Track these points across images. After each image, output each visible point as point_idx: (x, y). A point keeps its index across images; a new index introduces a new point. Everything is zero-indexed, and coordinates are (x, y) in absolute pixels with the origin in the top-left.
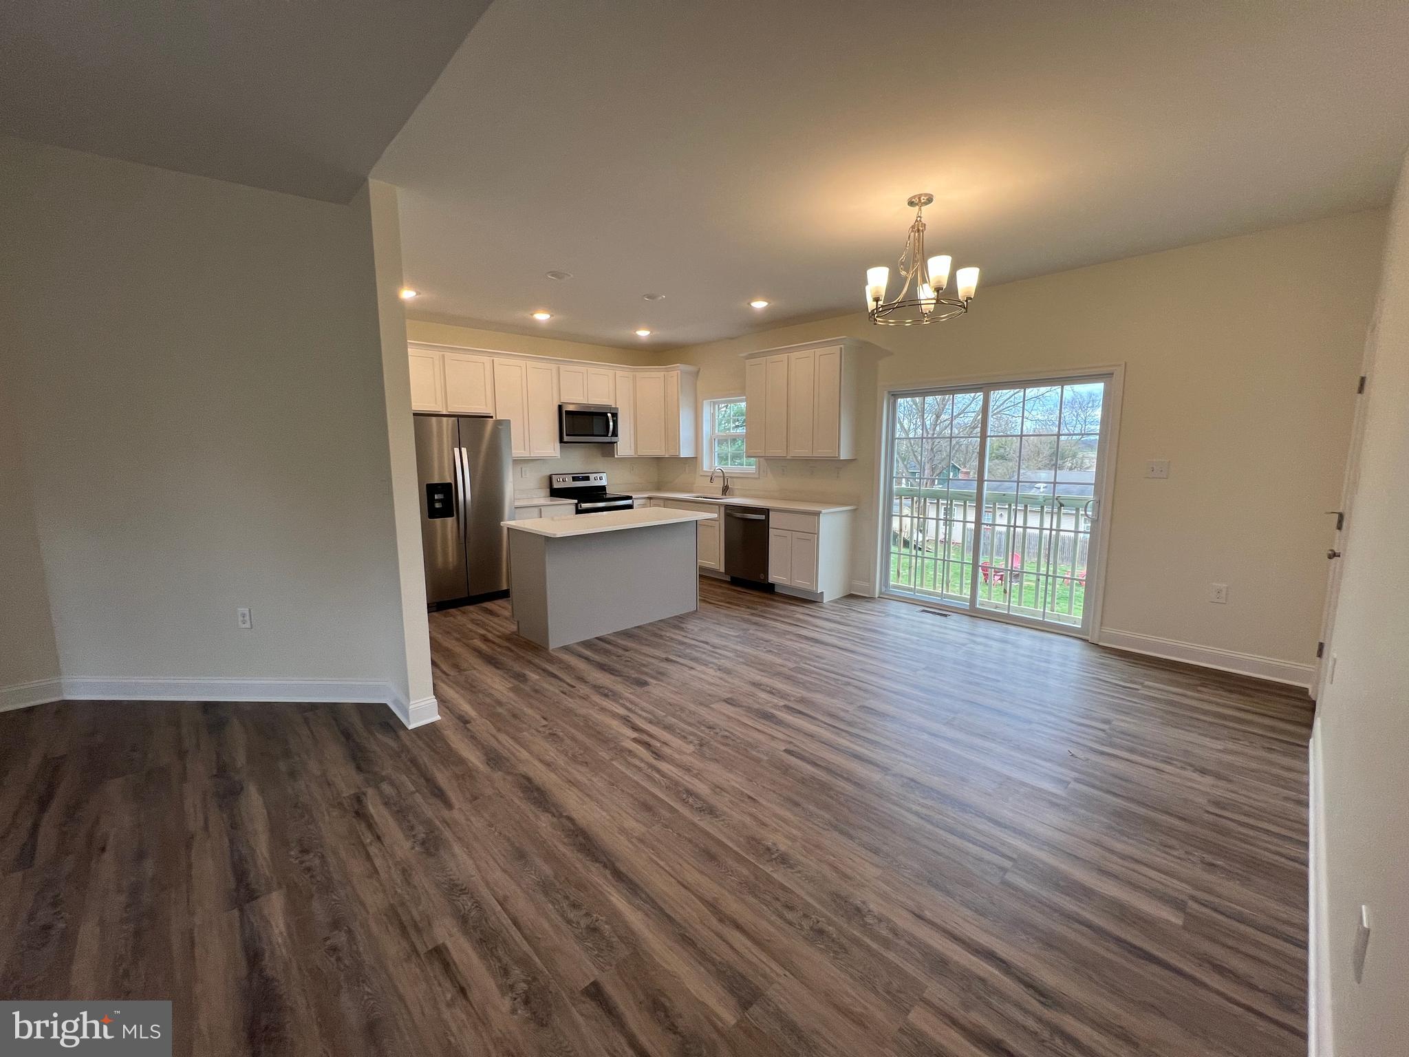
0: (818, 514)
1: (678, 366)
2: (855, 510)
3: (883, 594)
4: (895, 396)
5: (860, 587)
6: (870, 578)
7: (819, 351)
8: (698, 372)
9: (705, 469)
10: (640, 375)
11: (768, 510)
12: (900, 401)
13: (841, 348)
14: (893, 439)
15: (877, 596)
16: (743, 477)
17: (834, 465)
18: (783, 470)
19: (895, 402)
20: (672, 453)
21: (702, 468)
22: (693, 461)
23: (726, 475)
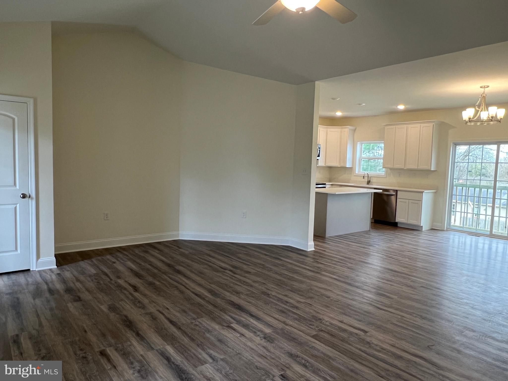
0: (422, 192)
1: (348, 127)
2: (435, 192)
3: (449, 229)
4: (456, 144)
5: (437, 225)
6: (442, 222)
7: (422, 125)
8: (355, 130)
9: (357, 173)
10: (329, 130)
11: (397, 191)
12: (458, 147)
13: (433, 125)
14: (454, 162)
15: (445, 230)
16: (378, 177)
17: (427, 172)
18: (399, 174)
19: (455, 147)
20: (342, 165)
21: (355, 172)
22: (351, 168)
23: (369, 176)
